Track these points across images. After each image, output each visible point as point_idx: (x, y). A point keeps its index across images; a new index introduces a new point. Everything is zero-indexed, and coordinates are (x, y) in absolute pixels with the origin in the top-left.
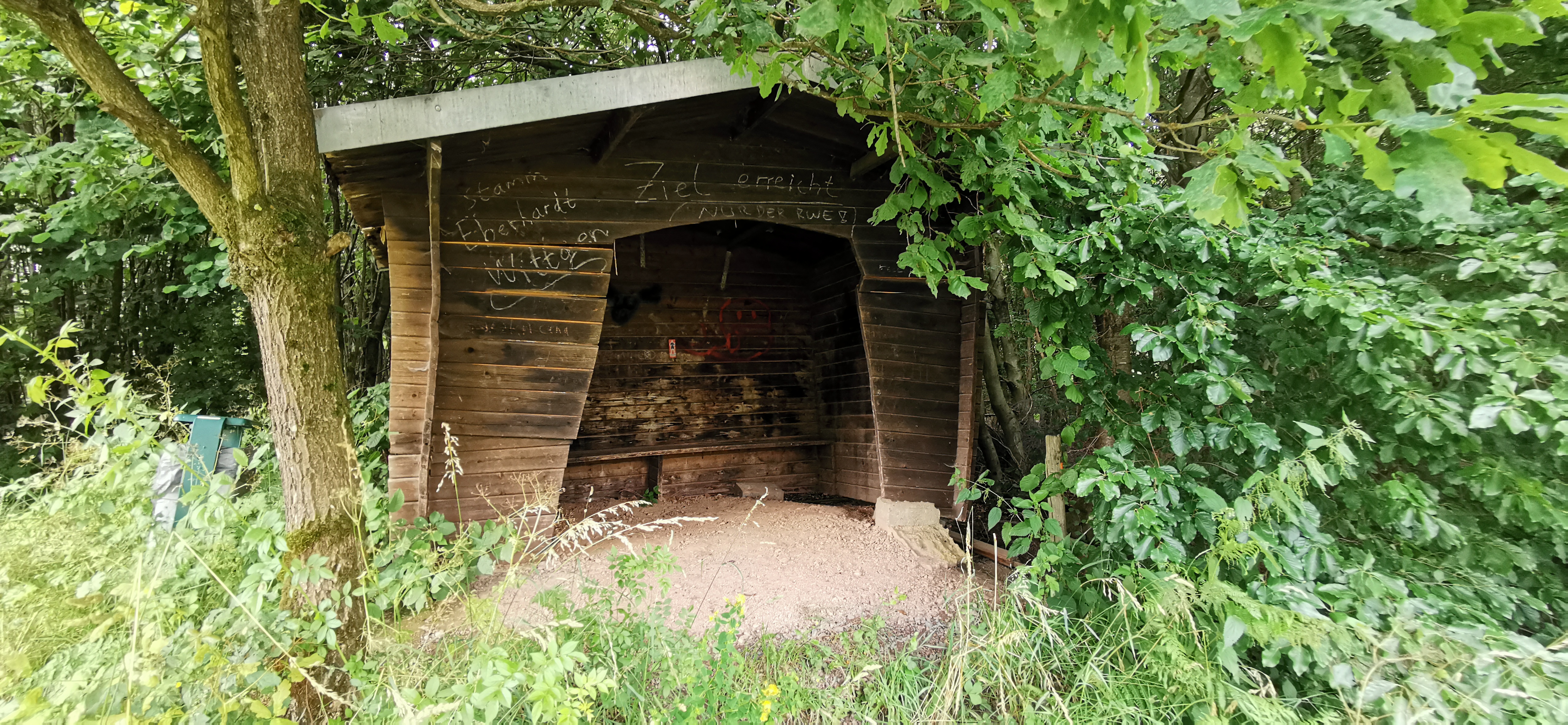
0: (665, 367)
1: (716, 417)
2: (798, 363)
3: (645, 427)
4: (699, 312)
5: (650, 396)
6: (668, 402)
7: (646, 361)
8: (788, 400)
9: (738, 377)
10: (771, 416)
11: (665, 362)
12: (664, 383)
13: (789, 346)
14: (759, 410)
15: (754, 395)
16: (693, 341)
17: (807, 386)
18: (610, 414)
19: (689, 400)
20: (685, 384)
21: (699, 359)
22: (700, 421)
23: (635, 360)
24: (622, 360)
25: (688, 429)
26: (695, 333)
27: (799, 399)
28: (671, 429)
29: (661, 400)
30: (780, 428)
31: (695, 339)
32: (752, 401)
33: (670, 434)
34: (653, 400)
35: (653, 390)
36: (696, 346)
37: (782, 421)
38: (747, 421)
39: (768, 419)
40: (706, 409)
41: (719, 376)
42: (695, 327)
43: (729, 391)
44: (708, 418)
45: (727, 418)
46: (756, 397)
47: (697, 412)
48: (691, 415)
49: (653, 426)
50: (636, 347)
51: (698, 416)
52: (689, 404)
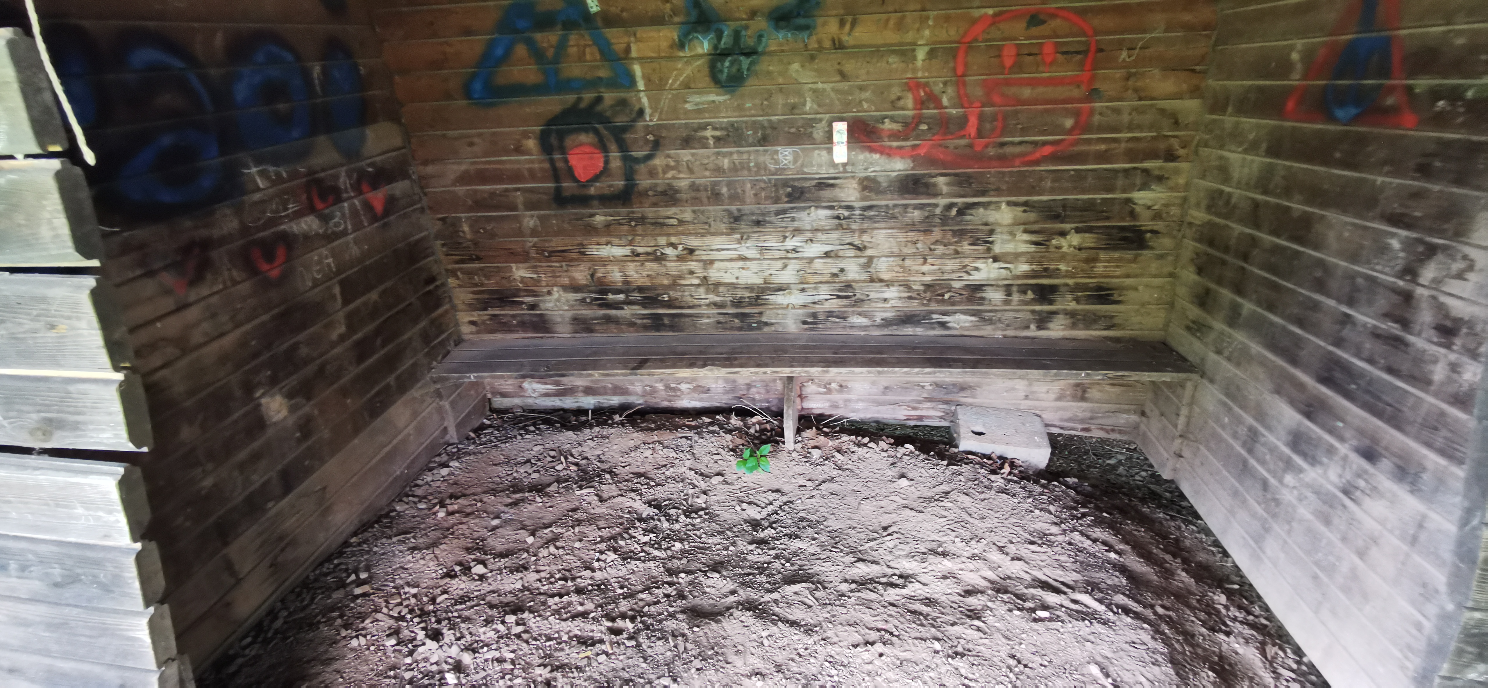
0: (823, 185)
1: (928, 287)
2: (1145, 171)
3: (780, 299)
4: (906, 53)
5: (790, 243)
6: (827, 254)
7: (782, 170)
8: (1102, 255)
9: (986, 205)
10: (1053, 289)
11: (825, 172)
12: (820, 216)
13: (1130, 128)
14: (1026, 276)
15: (1021, 243)
16: (888, 125)
17: (1159, 226)
18: (715, 274)
19: (869, 252)
20: (863, 218)
21: (899, 166)
22: (892, 293)
23: (760, 168)
24: (735, 169)
25: (866, 307)
26: (894, 105)
27: (1129, 255)
28: (833, 305)
29: (814, 250)
30: (1072, 314)
31: (893, 119)
32: (1016, 257)
33: (830, 314)
34: (795, 251)
35: (798, 231)
36: (895, 136)
37: (1077, 300)
38: (996, 296)
39: (1045, 294)
40: (905, 270)
41: (942, 202)
42: (896, 91)
43: (960, 234)
44: (907, 286)
45: (950, 289)
46: (1023, 248)
47: (885, 276)
48: (872, 281)
49: (796, 298)
50: (764, 141)
51: (888, 283)
52: (871, 259)
